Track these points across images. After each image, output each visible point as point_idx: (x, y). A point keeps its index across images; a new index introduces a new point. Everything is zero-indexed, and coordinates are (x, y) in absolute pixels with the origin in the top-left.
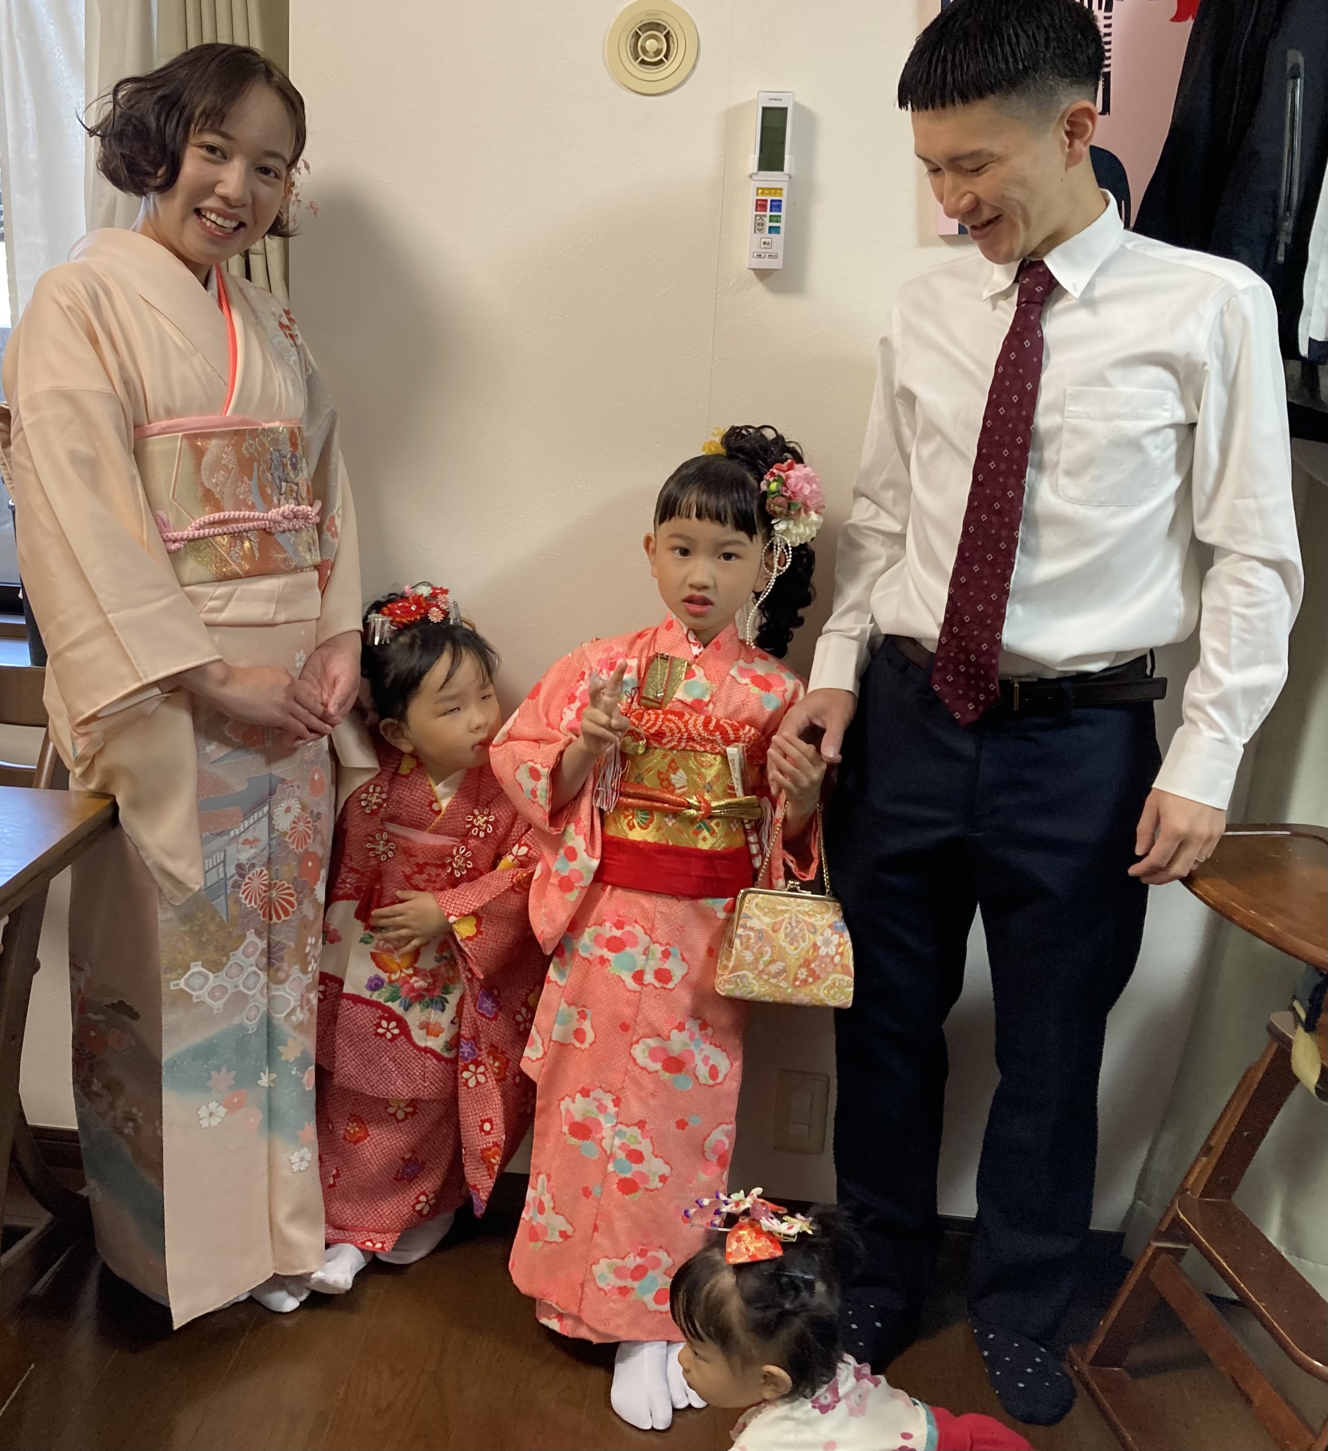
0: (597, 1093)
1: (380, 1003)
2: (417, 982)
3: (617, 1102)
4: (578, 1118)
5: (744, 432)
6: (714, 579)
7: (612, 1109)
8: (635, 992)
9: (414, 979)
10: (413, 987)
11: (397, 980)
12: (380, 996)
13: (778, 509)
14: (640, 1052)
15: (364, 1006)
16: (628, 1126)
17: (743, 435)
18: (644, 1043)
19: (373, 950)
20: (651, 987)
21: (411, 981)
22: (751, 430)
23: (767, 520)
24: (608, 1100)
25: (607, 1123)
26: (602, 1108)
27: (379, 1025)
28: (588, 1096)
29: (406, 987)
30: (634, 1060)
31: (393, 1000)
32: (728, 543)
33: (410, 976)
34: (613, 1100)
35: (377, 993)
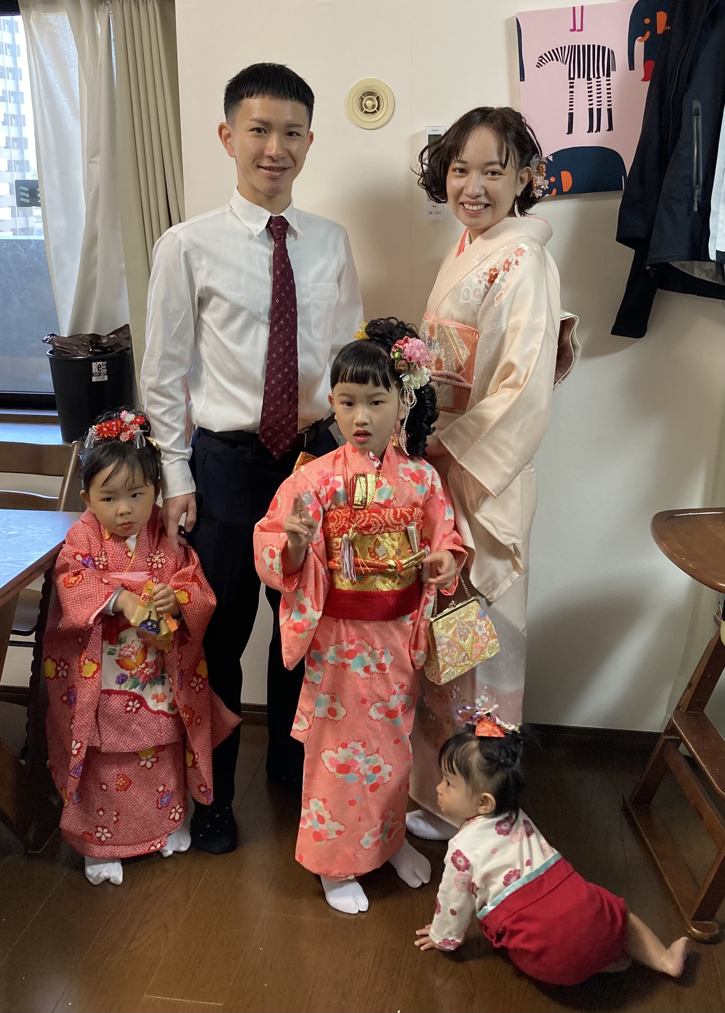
0: (353, 744)
1: (126, 691)
2: (148, 671)
3: (364, 745)
4: (342, 762)
5: (379, 323)
6: (370, 418)
7: (362, 750)
8: (366, 679)
9: (147, 669)
10: (146, 675)
11: (136, 674)
12: (126, 686)
13: (402, 368)
14: (373, 713)
15: (116, 696)
16: (371, 755)
17: (378, 325)
18: (374, 706)
19: (118, 658)
20: (376, 674)
21: (145, 672)
22: (382, 321)
23: (397, 375)
24: (359, 746)
25: (360, 760)
26: (356, 752)
27: (127, 706)
28: (347, 747)
29: (143, 676)
30: (371, 718)
31: (135, 687)
32: (375, 395)
33: (144, 669)
34: (362, 745)
35: (123, 685)
